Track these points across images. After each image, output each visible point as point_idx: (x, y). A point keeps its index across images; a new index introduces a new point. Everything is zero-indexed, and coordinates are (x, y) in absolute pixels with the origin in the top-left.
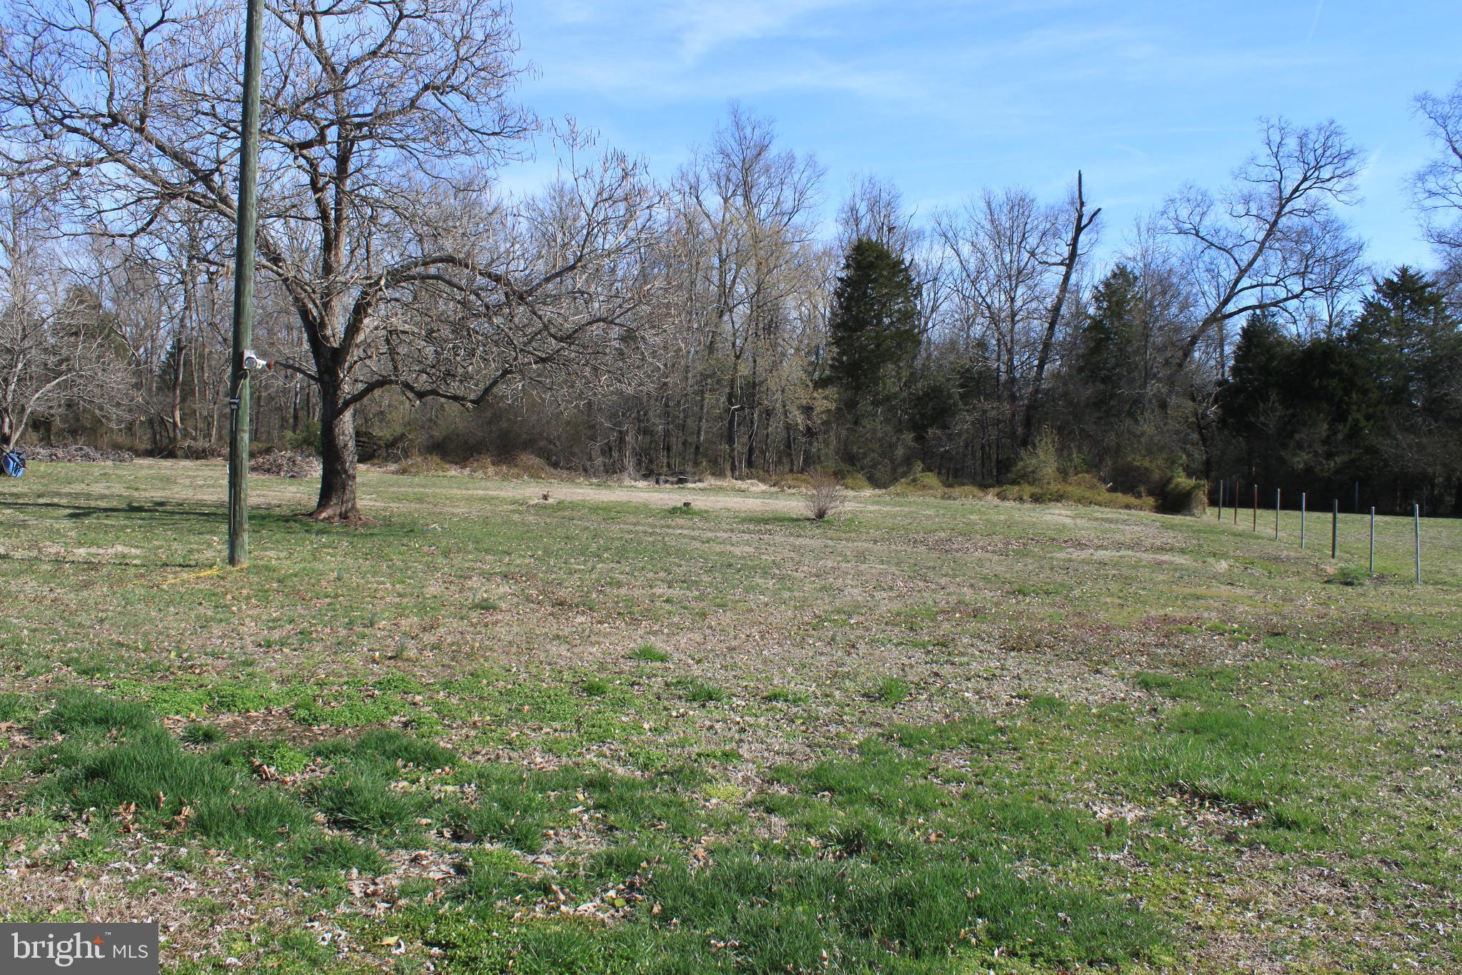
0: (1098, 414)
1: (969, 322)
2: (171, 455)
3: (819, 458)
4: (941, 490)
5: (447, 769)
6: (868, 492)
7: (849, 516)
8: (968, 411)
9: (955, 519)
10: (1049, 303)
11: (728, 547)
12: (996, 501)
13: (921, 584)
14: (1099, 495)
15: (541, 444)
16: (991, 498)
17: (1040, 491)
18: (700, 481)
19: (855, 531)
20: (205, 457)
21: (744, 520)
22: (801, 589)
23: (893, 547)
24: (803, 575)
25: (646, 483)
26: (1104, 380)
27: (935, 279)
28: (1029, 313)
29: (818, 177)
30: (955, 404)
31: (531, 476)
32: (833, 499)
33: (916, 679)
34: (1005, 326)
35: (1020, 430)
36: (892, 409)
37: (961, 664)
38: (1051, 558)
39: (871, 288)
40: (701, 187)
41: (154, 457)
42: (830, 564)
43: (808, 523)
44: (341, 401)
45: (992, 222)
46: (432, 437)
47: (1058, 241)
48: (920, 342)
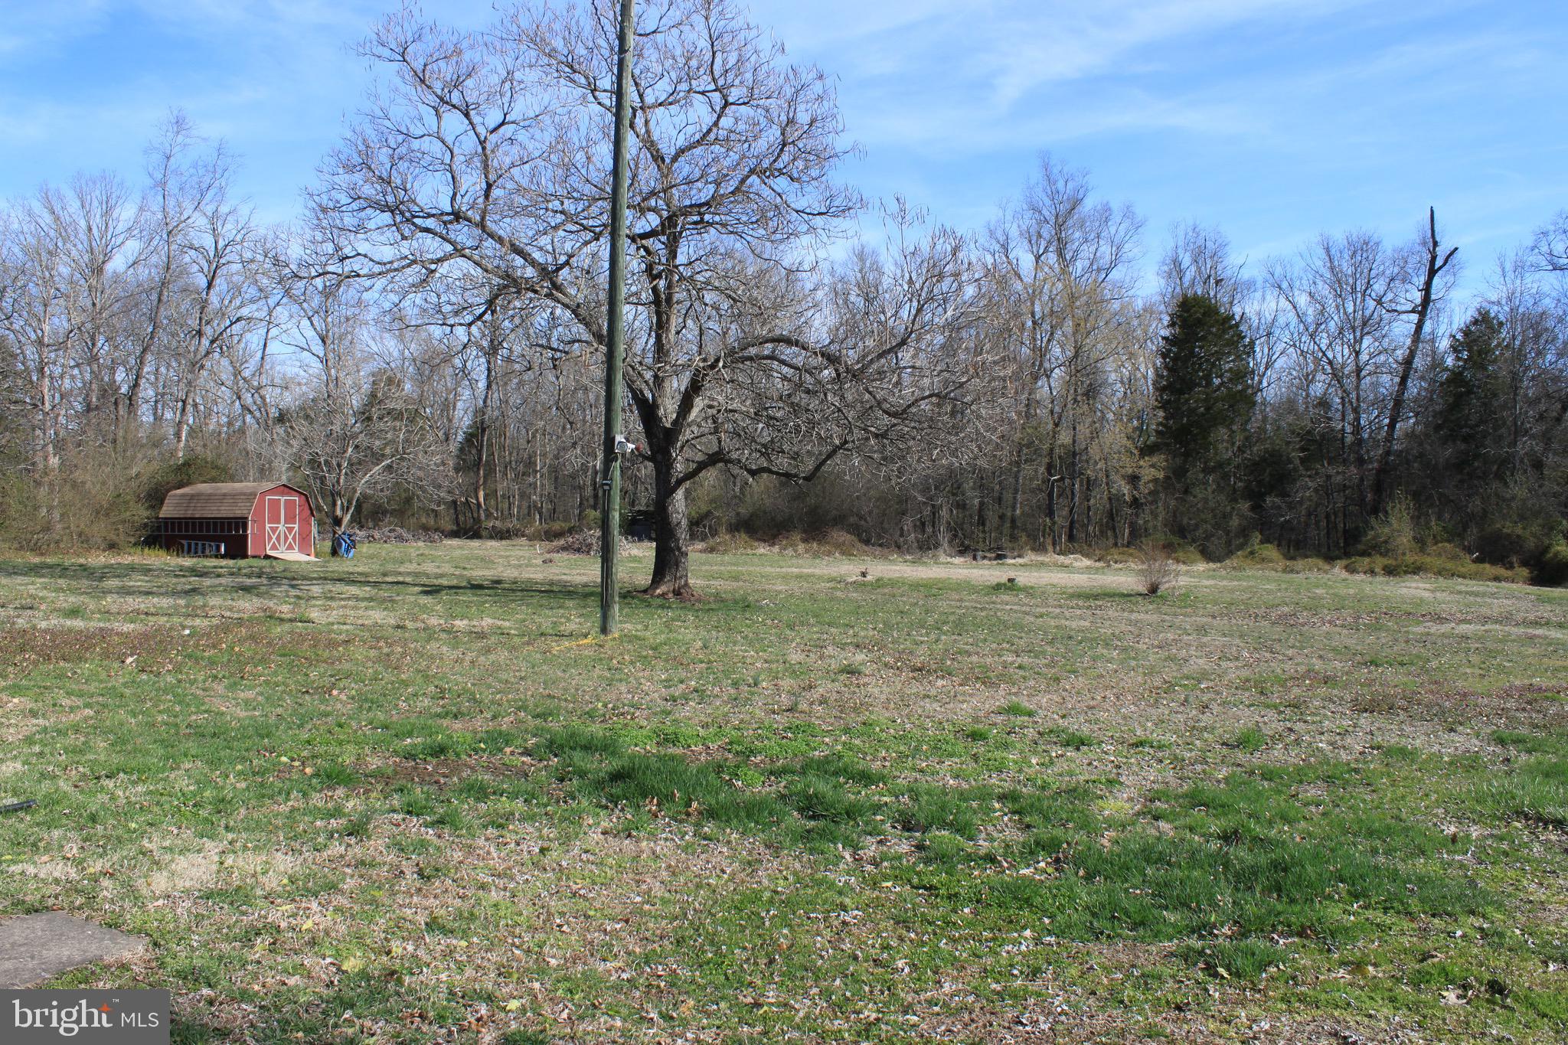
0: (1459, 477)
1: (1309, 379)
2: (476, 535)
3: (1146, 530)
4: (1283, 563)
5: (881, 785)
6: (1201, 566)
7: (1183, 591)
8: (1310, 476)
9: (1299, 593)
10: (1400, 354)
11: (1063, 621)
12: (1344, 574)
13: (1268, 655)
14: (1463, 566)
15: (852, 520)
16: (1338, 571)
17: (1394, 563)
18: (1020, 556)
19: (1190, 606)
20: (508, 538)
21: (1072, 596)
22: (1145, 659)
23: (1234, 621)
24: (1145, 647)
25: (962, 559)
26: (1466, 439)
27: (1269, 335)
28: (1377, 368)
29: (1137, 228)
30: (1295, 469)
31: (843, 553)
32: (1166, 573)
33: (1271, 733)
34: (1350, 383)
35: (1369, 496)
36: (1226, 477)
37: (1314, 722)
38: (1407, 632)
39: (1200, 347)
40: (1011, 246)
41: (459, 537)
42: (1170, 636)
43: (1140, 599)
44: (673, 480)
45: (1332, 269)
46: (738, 514)
47: (1409, 286)
48: (1254, 403)
